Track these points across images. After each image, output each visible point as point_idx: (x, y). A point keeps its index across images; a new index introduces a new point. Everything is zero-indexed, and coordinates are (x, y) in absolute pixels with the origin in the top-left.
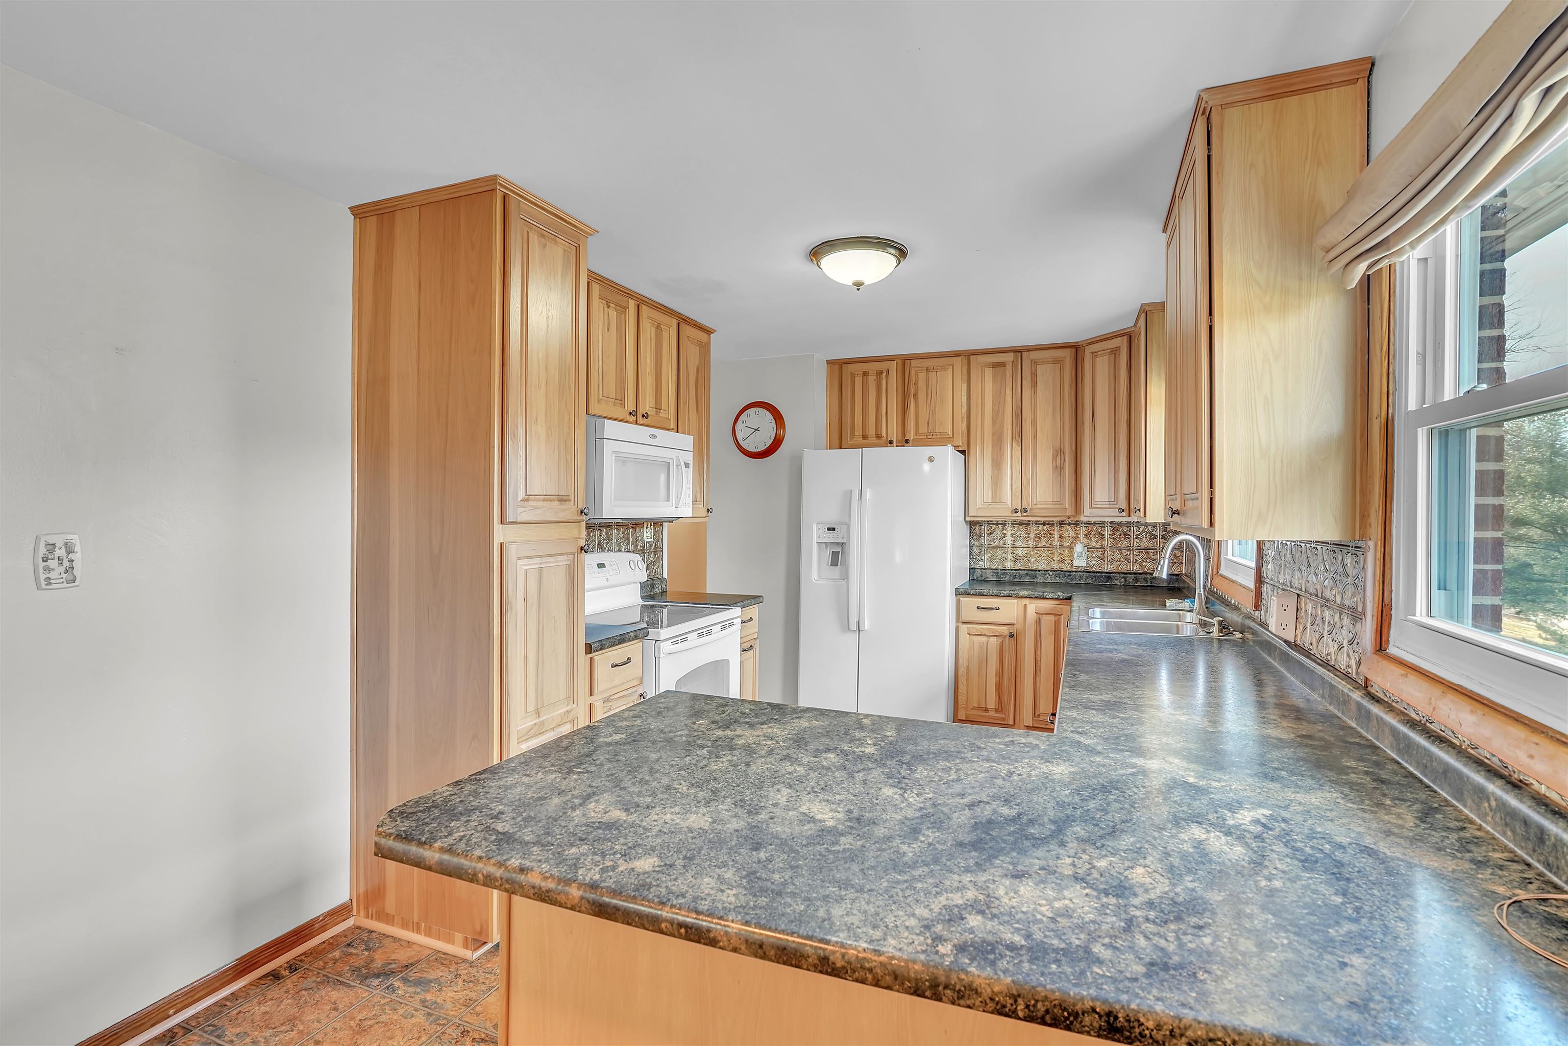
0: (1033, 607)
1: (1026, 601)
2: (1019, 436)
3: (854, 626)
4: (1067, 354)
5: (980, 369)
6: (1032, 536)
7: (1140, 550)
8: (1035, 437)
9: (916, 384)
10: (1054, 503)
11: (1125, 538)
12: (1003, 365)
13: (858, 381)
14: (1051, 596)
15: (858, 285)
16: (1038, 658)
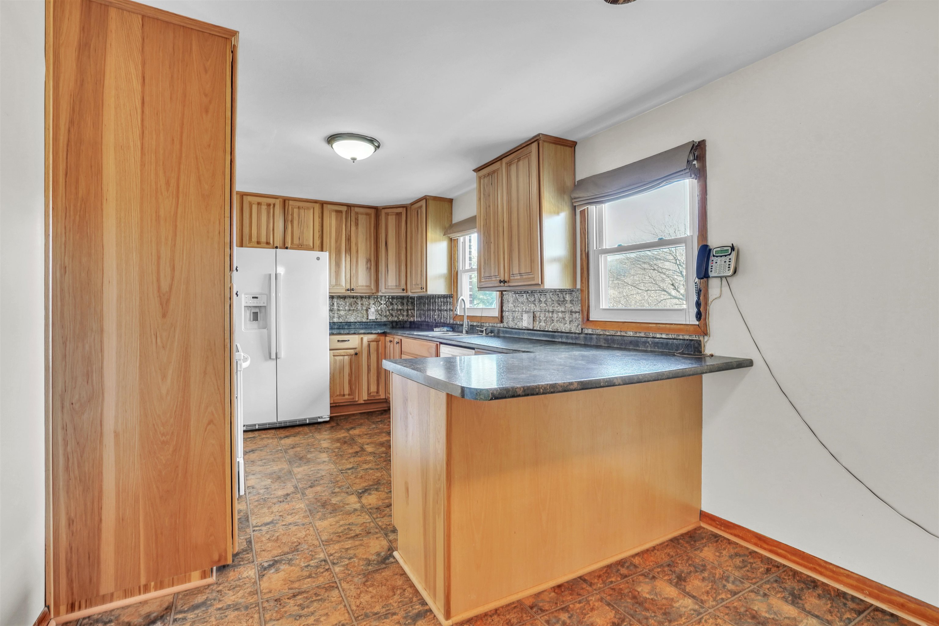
0: (366, 338)
1: (362, 336)
2: (349, 250)
3: (274, 356)
4: (372, 212)
5: (329, 213)
6: (347, 304)
7: (397, 310)
8: (357, 252)
9: (292, 215)
10: (367, 286)
11: (391, 305)
12: (341, 212)
13: (255, 208)
14: (374, 332)
15: (354, 159)
16: (369, 364)
